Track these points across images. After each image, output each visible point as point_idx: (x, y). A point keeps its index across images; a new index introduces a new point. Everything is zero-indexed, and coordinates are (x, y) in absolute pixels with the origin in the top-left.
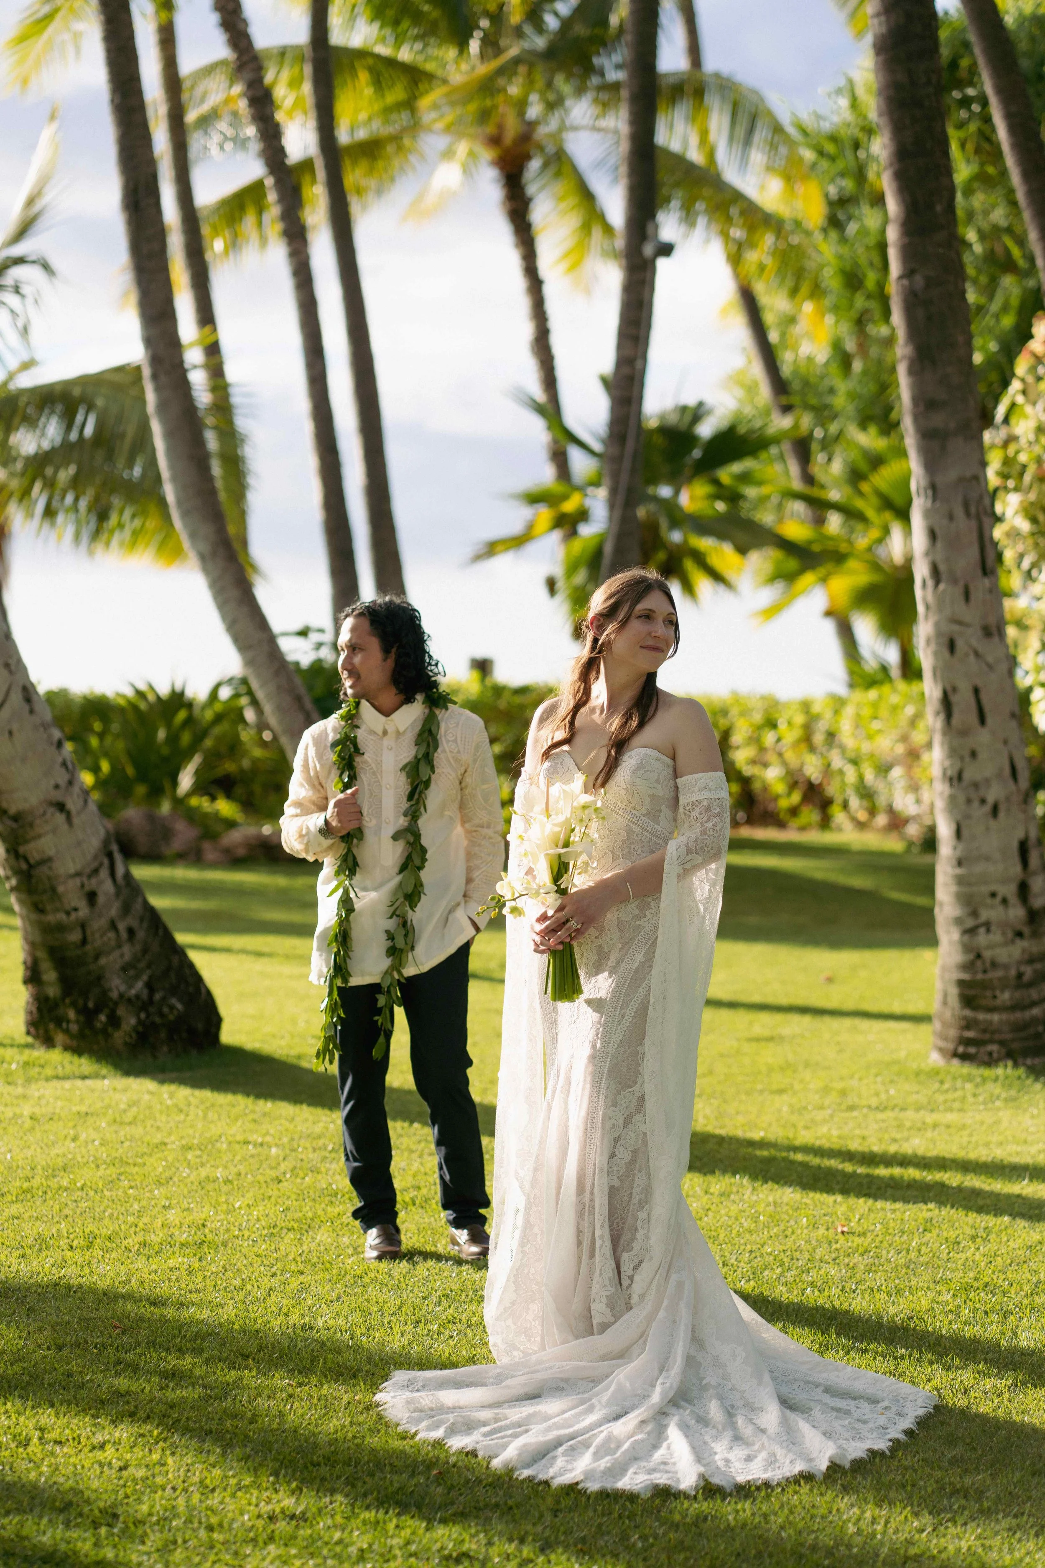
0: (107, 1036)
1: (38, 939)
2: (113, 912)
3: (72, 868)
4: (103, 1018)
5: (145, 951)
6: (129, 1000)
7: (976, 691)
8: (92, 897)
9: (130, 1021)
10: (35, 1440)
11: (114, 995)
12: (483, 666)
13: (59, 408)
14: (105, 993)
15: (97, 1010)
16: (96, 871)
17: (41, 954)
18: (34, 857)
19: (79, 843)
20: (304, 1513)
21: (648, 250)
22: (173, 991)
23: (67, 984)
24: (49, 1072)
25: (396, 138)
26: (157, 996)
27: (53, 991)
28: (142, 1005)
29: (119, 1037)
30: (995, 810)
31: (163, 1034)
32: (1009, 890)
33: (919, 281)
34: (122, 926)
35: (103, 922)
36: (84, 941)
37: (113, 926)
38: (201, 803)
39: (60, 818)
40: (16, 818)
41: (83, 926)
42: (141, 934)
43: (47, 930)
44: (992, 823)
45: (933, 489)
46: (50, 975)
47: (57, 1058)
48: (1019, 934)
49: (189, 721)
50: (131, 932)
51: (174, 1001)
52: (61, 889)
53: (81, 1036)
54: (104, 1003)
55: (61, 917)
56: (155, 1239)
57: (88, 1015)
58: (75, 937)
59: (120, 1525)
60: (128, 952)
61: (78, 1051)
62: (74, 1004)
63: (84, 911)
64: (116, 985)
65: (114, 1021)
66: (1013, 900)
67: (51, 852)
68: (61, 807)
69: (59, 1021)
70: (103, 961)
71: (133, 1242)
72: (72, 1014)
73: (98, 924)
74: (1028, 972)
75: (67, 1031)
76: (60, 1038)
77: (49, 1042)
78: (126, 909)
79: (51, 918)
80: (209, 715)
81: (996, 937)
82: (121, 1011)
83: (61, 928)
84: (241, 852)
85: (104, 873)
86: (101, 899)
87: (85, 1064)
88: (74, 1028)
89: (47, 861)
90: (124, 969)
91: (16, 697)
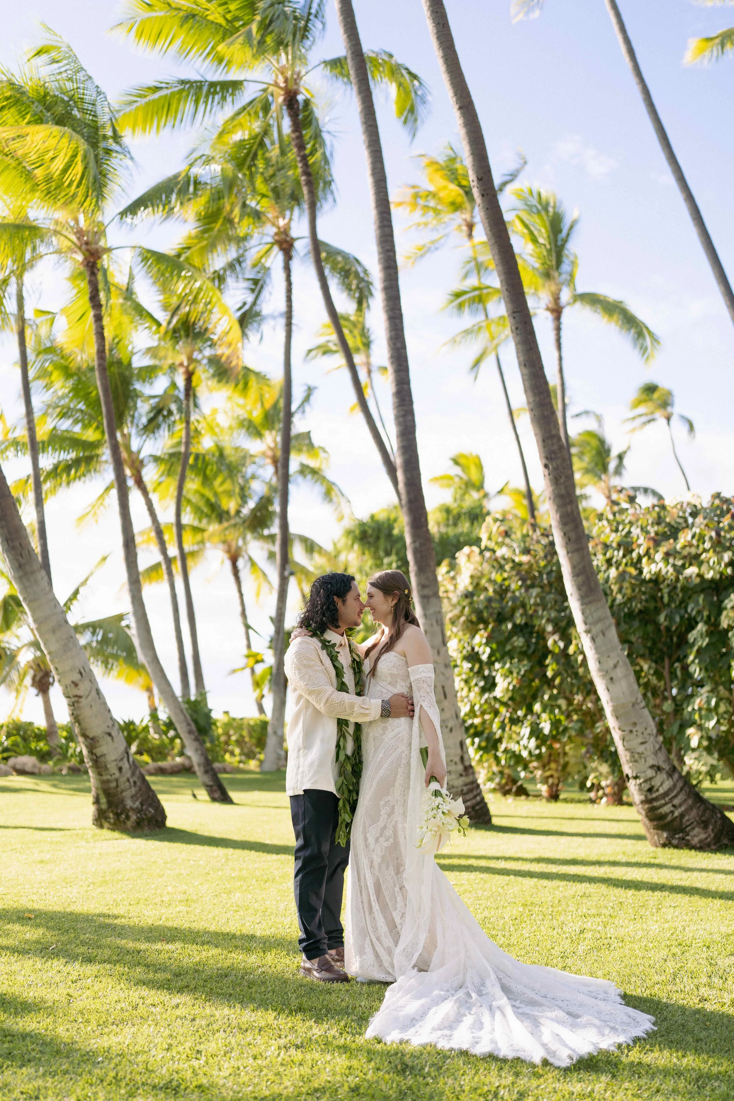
0: (125, 823)
1: (99, 786)
2: (129, 775)
3: (113, 758)
4: (123, 816)
5: (140, 790)
6: (134, 810)
7: (443, 687)
8: (120, 769)
9: (134, 817)
10: (140, 1005)
11: (128, 807)
12: (226, 713)
13: (91, 629)
14: (124, 806)
15: (121, 813)
16: (122, 759)
17: (100, 792)
18: (99, 754)
19: (116, 748)
20: (302, 1043)
21: (286, 573)
22: (150, 805)
23: (110, 803)
24: (103, 837)
25: (198, 552)
26: (144, 807)
27: (104, 806)
28: (139, 811)
29: (129, 824)
30: (451, 730)
31: (146, 823)
32: (457, 759)
33: (417, 544)
34: (131, 780)
35: (125, 779)
36: (117, 786)
37: (128, 780)
38: (138, 757)
39: (109, 739)
40: (92, 739)
41: (117, 780)
42: (138, 784)
43: (103, 782)
44: (451, 735)
45: (425, 616)
46: (103, 800)
47: (106, 833)
48: (461, 775)
49: (134, 730)
50: (135, 783)
51: (151, 809)
52: (109, 766)
53: (115, 824)
54: (125, 810)
55: (109, 777)
56: (166, 899)
57: (118, 815)
58: (113, 785)
59: (204, 1058)
60: (133, 790)
61: (113, 830)
62: (112, 811)
63: (117, 774)
64: (129, 803)
65: (128, 818)
66: (459, 762)
67: (105, 752)
68: (110, 734)
69: (106, 818)
70: (124, 794)
71: (158, 900)
72: (111, 815)
73: (123, 780)
74: (465, 789)
75: (109, 822)
76: (106, 825)
77: (101, 827)
78: (133, 774)
79: (105, 778)
80: (141, 728)
81: (453, 776)
82: (130, 814)
83: (108, 781)
84: (153, 771)
85: (125, 760)
86: (124, 770)
87: (116, 834)
88: (112, 821)
89: (103, 755)
90: (132, 797)
91: (94, 693)
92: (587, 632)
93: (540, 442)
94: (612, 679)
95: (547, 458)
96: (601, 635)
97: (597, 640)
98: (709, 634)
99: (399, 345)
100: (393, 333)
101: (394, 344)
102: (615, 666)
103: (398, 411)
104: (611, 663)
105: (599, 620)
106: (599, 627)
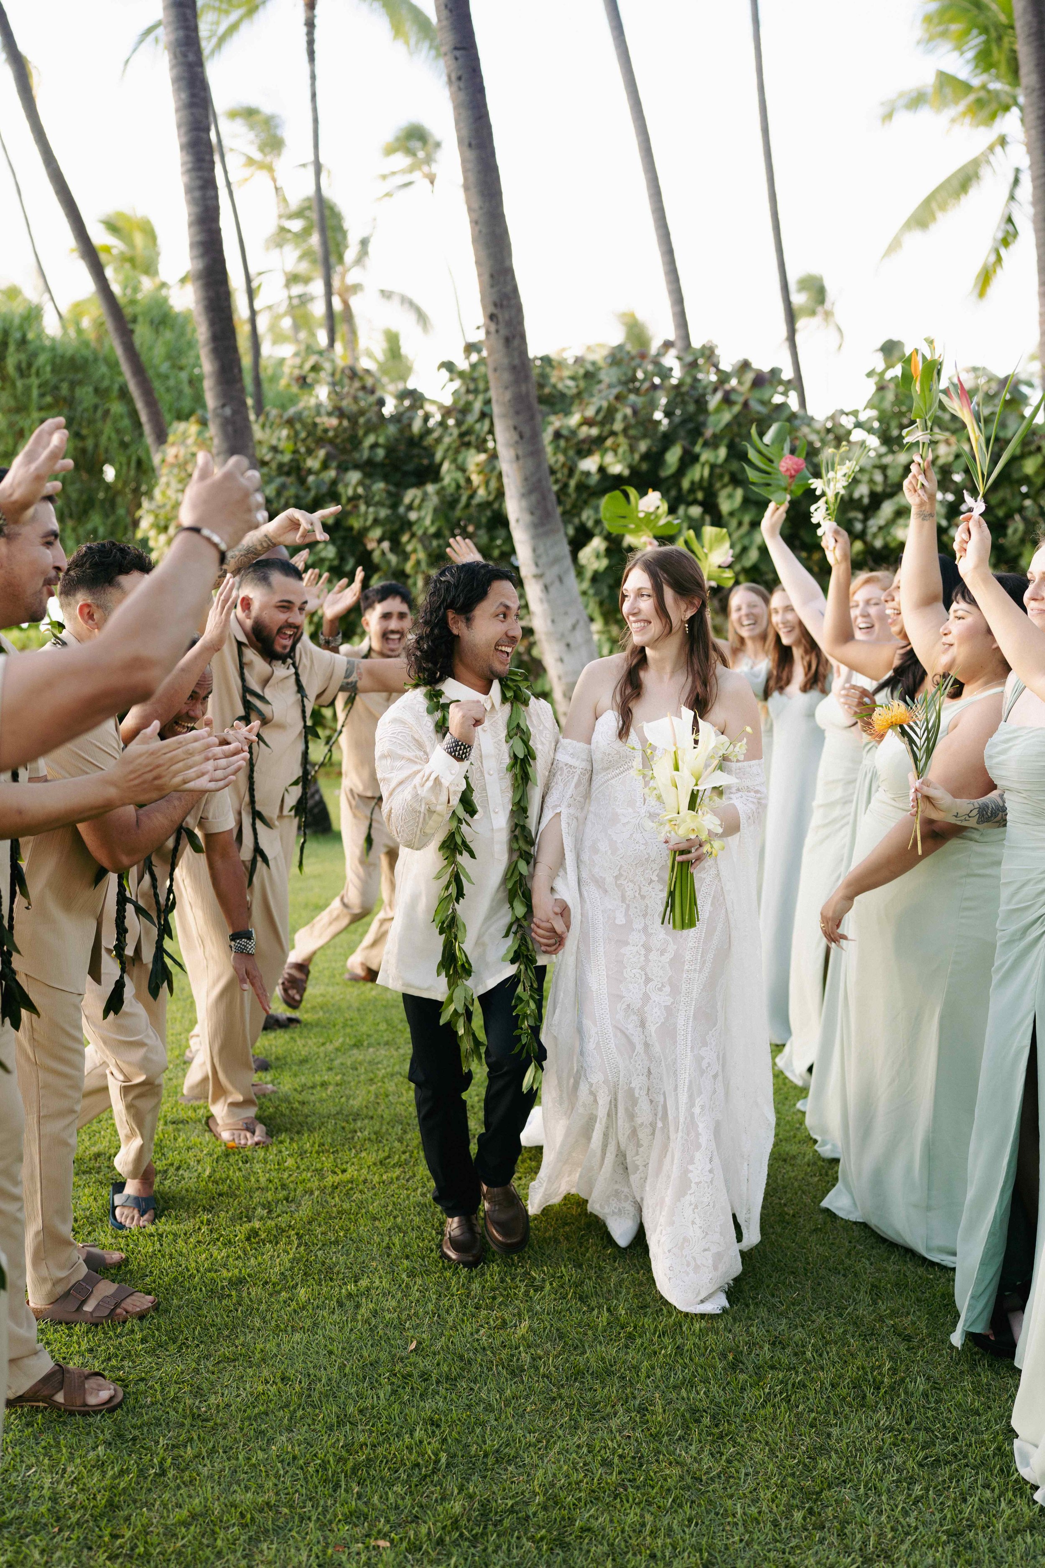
92: (538, 577)
93: (486, 277)
94: (568, 645)
95: (495, 305)
96: (557, 583)
97: (551, 589)
98: (609, 552)
99: (191, 58)
100: (181, 33)
101: (185, 55)
102: (574, 627)
103: (191, 179)
104: (569, 623)
105: (556, 560)
106: (555, 570)
